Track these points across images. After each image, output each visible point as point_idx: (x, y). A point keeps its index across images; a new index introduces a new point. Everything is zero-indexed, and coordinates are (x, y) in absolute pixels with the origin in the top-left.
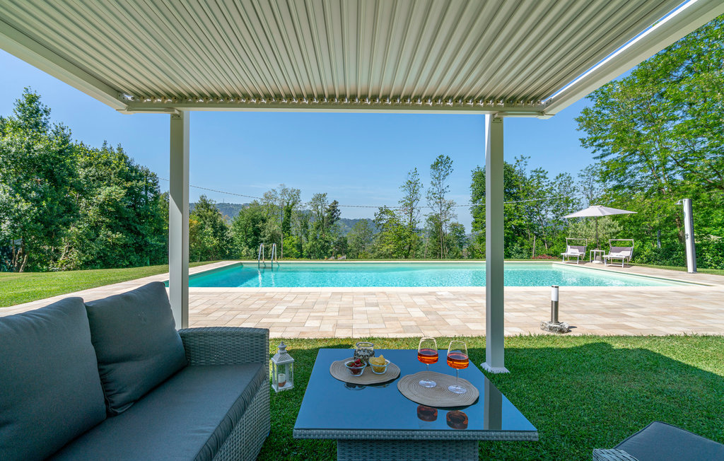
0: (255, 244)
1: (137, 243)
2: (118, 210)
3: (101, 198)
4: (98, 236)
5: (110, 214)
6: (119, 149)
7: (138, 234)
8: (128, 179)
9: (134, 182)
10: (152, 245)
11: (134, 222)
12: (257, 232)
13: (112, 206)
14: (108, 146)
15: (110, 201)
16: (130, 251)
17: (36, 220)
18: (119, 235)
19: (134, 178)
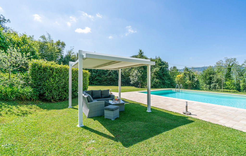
0: (210, 83)
1: (163, 82)
2: (158, 73)
3: (154, 71)
4: (153, 80)
5: (156, 75)
6: (159, 58)
7: (163, 80)
8: (161, 65)
9: (162, 66)
10: (167, 83)
11: (162, 76)
12: (210, 79)
13: (157, 73)
14: (157, 57)
15: (156, 72)
16: (161, 84)
17: (141, 77)
18: (158, 80)
19: (162, 65)
